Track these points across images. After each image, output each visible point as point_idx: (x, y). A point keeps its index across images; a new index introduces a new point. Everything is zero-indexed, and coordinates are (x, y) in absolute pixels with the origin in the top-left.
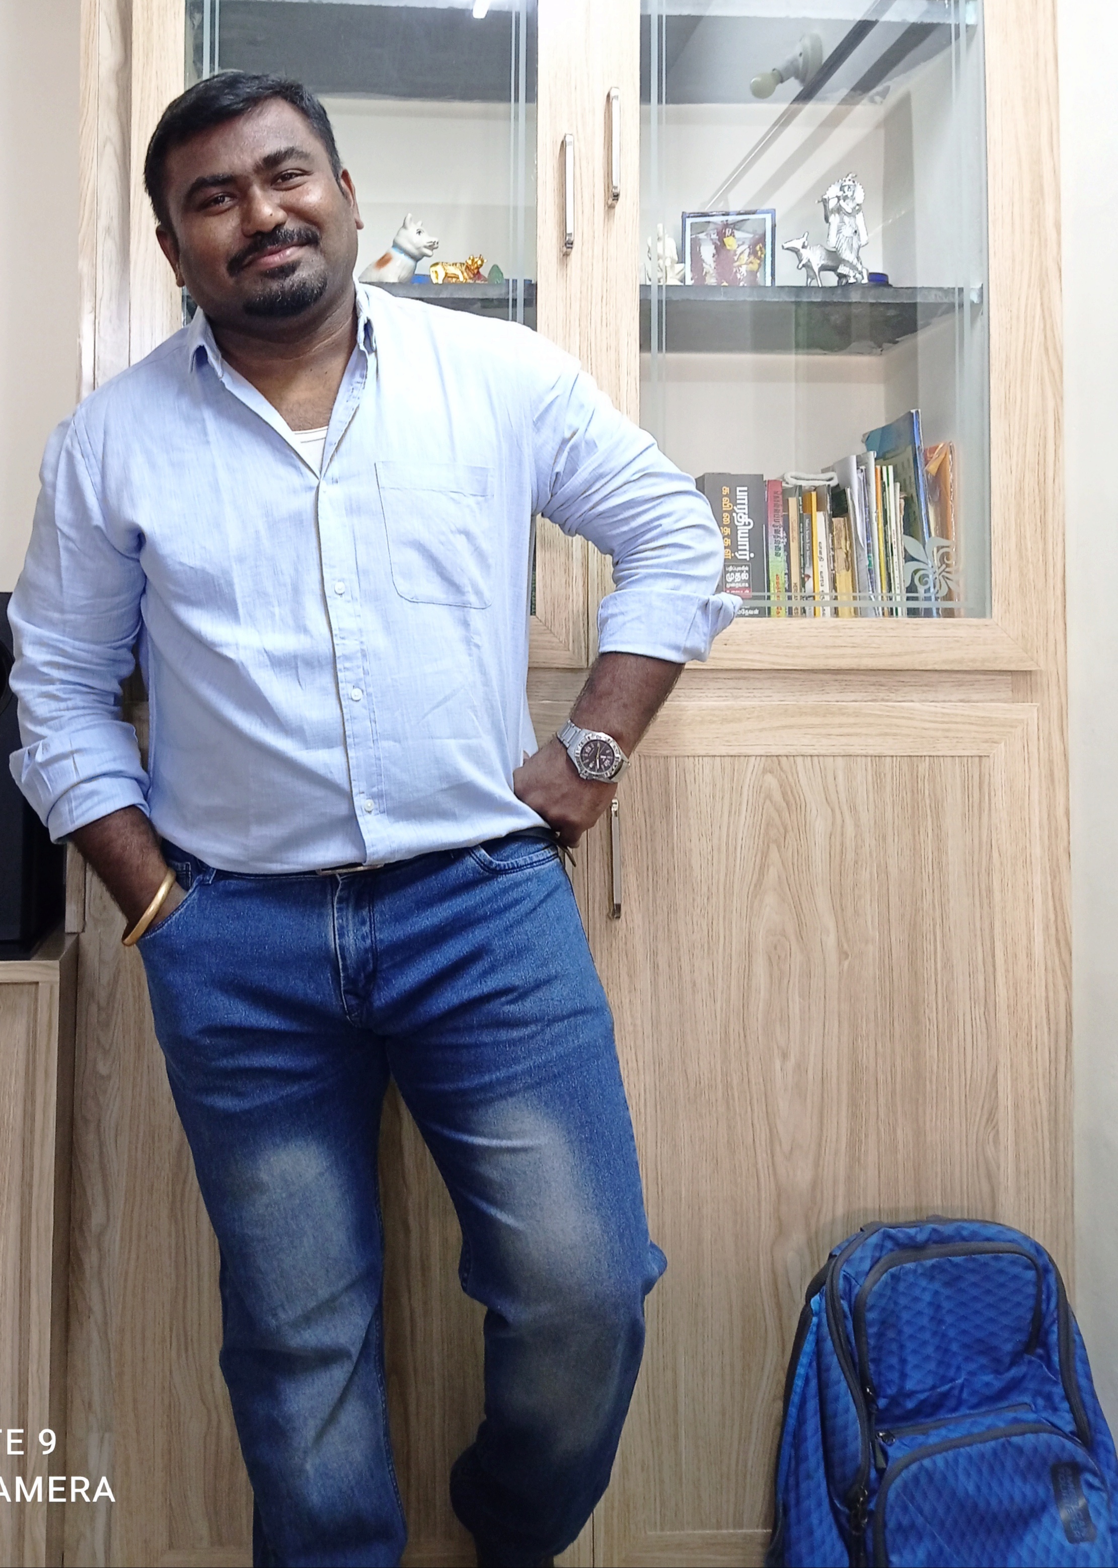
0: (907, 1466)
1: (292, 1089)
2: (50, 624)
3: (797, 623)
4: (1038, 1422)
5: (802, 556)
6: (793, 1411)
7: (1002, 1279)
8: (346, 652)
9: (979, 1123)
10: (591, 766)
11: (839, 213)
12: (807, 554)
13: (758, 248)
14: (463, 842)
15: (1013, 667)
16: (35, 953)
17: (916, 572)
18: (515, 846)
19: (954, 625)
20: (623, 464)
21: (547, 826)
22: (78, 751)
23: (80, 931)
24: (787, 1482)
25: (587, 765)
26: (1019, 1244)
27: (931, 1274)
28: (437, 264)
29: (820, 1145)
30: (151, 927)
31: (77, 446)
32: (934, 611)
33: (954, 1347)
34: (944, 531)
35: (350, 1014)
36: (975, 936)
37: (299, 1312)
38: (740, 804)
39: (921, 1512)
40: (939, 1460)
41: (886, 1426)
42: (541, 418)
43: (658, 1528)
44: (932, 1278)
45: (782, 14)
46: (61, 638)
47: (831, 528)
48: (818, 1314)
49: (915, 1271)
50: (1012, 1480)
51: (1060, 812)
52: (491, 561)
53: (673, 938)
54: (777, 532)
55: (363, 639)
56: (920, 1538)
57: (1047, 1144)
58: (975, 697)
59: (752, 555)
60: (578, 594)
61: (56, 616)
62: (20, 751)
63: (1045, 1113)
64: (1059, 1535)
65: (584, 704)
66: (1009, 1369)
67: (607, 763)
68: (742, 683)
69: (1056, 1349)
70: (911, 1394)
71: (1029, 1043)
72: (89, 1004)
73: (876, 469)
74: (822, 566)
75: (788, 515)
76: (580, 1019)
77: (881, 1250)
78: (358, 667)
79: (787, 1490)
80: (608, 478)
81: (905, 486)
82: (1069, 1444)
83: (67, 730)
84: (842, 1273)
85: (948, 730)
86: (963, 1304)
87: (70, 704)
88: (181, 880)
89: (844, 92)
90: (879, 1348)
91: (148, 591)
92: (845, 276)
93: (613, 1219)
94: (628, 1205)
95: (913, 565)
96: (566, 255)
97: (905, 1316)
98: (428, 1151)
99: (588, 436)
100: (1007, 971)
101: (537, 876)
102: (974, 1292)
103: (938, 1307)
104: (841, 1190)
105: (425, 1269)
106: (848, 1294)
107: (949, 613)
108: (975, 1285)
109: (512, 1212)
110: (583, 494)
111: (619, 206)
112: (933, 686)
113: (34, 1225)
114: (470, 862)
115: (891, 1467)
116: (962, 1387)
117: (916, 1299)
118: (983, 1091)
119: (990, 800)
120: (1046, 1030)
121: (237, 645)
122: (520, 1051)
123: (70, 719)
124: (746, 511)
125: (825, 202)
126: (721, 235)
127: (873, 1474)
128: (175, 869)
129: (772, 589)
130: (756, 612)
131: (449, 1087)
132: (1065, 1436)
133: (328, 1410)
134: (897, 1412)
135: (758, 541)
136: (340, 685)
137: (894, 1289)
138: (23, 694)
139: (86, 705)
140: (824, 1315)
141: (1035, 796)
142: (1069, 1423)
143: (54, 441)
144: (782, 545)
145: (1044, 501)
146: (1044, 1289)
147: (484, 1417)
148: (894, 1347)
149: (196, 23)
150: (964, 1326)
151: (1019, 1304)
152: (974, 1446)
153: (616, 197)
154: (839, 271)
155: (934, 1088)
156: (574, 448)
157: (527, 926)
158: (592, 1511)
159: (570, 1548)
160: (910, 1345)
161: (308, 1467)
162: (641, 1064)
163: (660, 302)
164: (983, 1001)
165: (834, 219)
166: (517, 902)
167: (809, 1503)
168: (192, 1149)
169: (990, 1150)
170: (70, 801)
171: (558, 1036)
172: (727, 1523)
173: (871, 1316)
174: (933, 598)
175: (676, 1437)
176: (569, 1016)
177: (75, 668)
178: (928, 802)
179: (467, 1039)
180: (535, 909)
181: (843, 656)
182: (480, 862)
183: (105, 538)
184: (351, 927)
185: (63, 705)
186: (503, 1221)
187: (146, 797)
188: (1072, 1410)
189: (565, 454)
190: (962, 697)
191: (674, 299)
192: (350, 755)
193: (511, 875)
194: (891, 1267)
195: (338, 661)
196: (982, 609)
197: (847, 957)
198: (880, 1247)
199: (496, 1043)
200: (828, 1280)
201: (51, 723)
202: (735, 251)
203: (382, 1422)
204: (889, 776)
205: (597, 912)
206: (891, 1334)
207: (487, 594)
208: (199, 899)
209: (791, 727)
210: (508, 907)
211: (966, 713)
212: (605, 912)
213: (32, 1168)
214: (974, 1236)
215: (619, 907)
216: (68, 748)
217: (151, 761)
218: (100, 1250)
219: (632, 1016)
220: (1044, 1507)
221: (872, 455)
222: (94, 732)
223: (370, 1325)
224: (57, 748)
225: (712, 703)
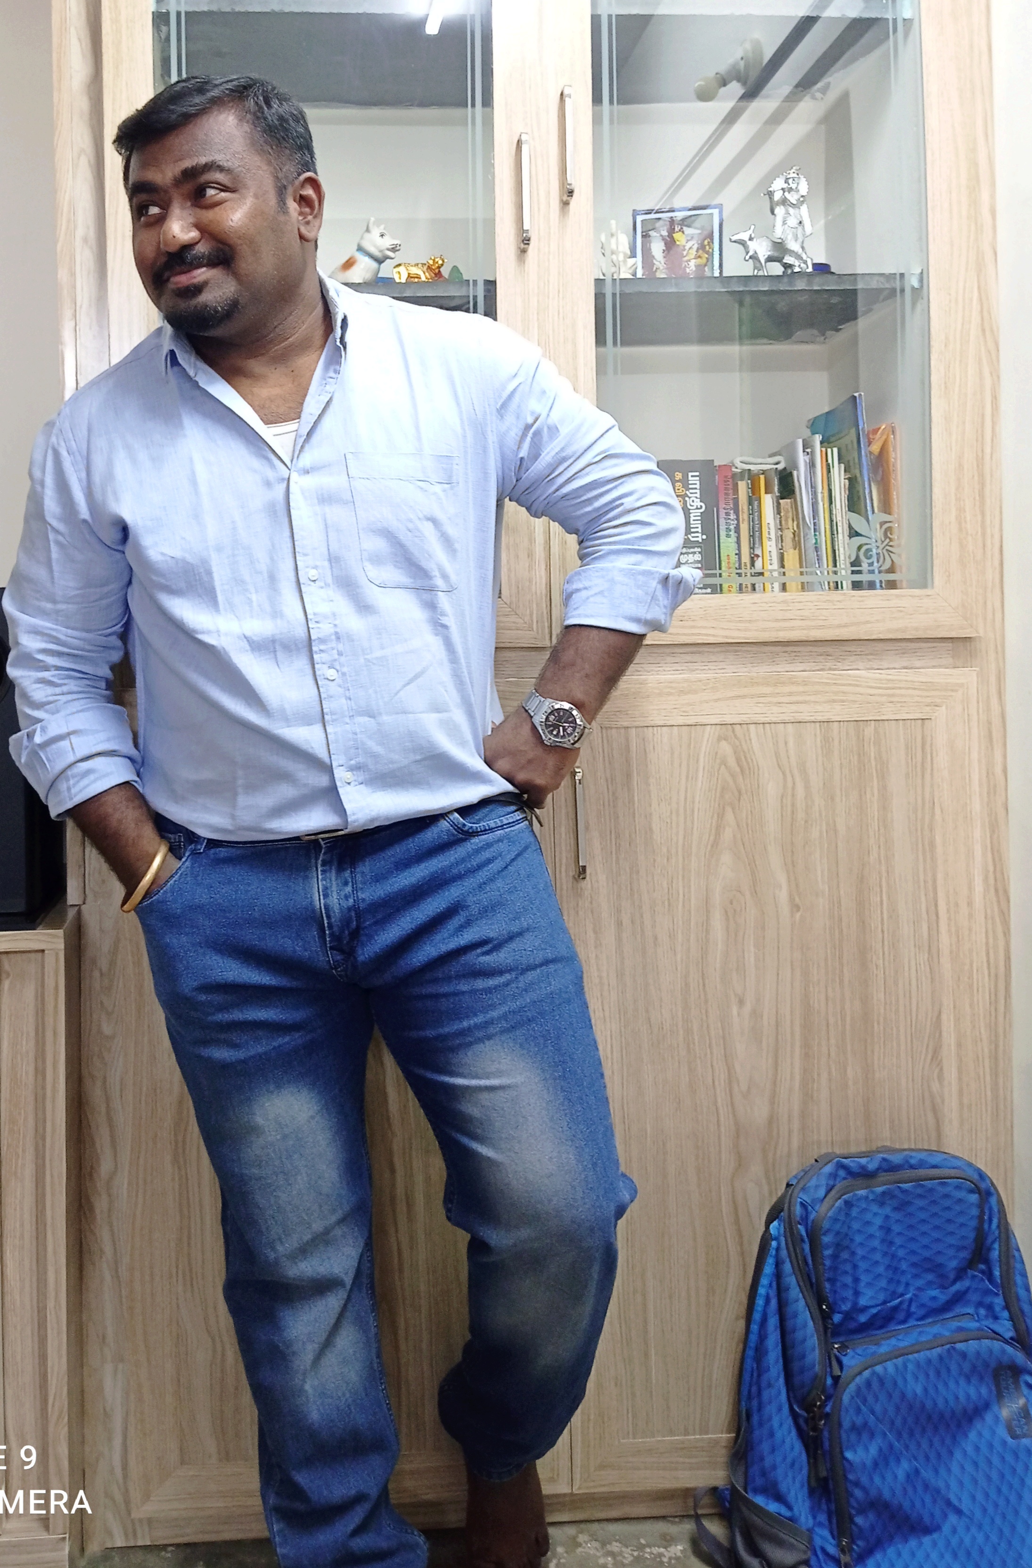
0: (860, 1373)
1: (283, 1040)
2: (43, 613)
3: (748, 598)
4: (979, 1329)
5: (752, 536)
6: (755, 1327)
7: (947, 1203)
8: (320, 636)
9: (925, 1059)
10: (555, 733)
11: (784, 205)
12: (756, 535)
13: (706, 242)
14: (437, 810)
15: (953, 634)
16: (40, 924)
17: (859, 548)
18: (485, 810)
19: (897, 596)
20: (585, 447)
21: (517, 791)
22: (74, 732)
23: (81, 903)
24: (750, 1392)
25: (551, 732)
26: (964, 1170)
27: (882, 1200)
28: (400, 265)
29: (775, 1083)
30: (148, 894)
31: (63, 444)
32: (878, 585)
33: (904, 1266)
34: (886, 507)
35: (336, 969)
36: (919, 887)
37: (296, 1245)
38: (697, 770)
39: (873, 1412)
40: (890, 1365)
41: (841, 1339)
42: (504, 406)
43: (631, 1436)
44: (882, 1204)
45: (727, 12)
46: (55, 627)
47: (778, 510)
48: (776, 1239)
49: (867, 1198)
50: (957, 1383)
51: (998, 769)
52: (457, 546)
53: (636, 896)
54: (727, 514)
55: (336, 622)
56: (872, 1435)
57: (988, 1078)
58: (918, 664)
59: (704, 537)
60: (541, 578)
61: (49, 606)
62: (19, 734)
63: (986, 1050)
64: (1002, 1432)
65: (549, 674)
66: (954, 1282)
67: (569, 730)
68: (696, 657)
69: (998, 1264)
70: (865, 1309)
71: (971, 986)
72: (92, 971)
73: (821, 451)
74: (770, 546)
75: (738, 498)
76: (552, 967)
77: (835, 1179)
78: (333, 649)
79: (750, 1398)
80: (571, 461)
81: (849, 467)
82: (1009, 1349)
83: (62, 713)
84: (799, 1200)
85: (893, 695)
86: (911, 1227)
87: (65, 689)
88: (175, 851)
89: (787, 90)
90: (834, 1268)
91: (134, 581)
92: (790, 266)
93: (587, 1150)
94: (600, 1136)
95: (858, 541)
96: (524, 251)
97: (858, 1239)
98: (411, 1093)
99: (550, 421)
100: (949, 919)
101: (507, 837)
102: (923, 1215)
103: (889, 1230)
104: (796, 1125)
105: (410, 1205)
106: (804, 1219)
107: (892, 585)
108: (921, 1209)
109: (494, 1147)
110: (547, 477)
111: (574, 202)
112: (876, 655)
113: (48, 1173)
114: (444, 824)
115: (845, 1375)
116: (911, 1300)
117: (868, 1223)
118: (928, 1031)
119: (932, 759)
120: (986, 972)
121: (218, 631)
122: (496, 998)
123: (65, 703)
124: (698, 495)
125: (770, 194)
126: (671, 231)
127: (829, 1381)
128: (167, 839)
129: (723, 568)
130: (709, 590)
131: (430, 1033)
132: (1006, 1342)
133: (324, 1336)
134: (852, 1325)
135: (709, 522)
136: (317, 666)
137: (847, 1215)
138: (20, 681)
139: (80, 689)
140: (783, 1239)
141: (975, 755)
142: (1009, 1330)
143: (41, 440)
144: (732, 527)
145: (982, 476)
146: (987, 1211)
147: (469, 1337)
148: (848, 1267)
149: (163, 37)
150: (913, 1246)
151: (962, 1225)
152: (922, 1353)
153: (571, 193)
154: (785, 261)
155: (882, 1028)
156: (538, 433)
157: (499, 883)
158: (569, 1420)
159: (549, 1454)
160: (863, 1265)
161: (307, 1387)
162: (607, 1014)
163: (614, 295)
164: (927, 948)
165: (780, 211)
166: (489, 861)
167: (770, 1409)
168: (192, 1098)
169: (935, 1086)
170: (68, 780)
171: (532, 983)
172: (694, 1430)
173: (826, 1239)
174: (876, 571)
175: (646, 1355)
176: (541, 965)
177: (68, 654)
178: (873, 763)
179: (445, 989)
180: (506, 867)
181: (792, 629)
182: (454, 825)
183: (93, 532)
184: (334, 888)
185: (58, 690)
186: (484, 1153)
187: (138, 775)
188: (1011, 1319)
189: (528, 439)
190: (905, 664)
191: (627, 291)
192: (328, 730)
193: (483, 837)
194: (845, 1194)
195: (313, 644)
196: (923, 581)
197: (798, 910)
198: (834, 1176)
199: (473, 992)
200: (786, 1206)
201: (47, 707)
202: (684, 246)
203: (374, 1345)
204: (836, 742)
205: (564, 874)
206: (845, 1255)
207: (453, 577)
208: (192, 867)
209: (744, 697)
210: (480, 867)
211: (909, 678)
212: (571, 874)
213: (45, 1121)
214: (922, 1164)
215: (584, 868)
216: (64, 730)
217: (141, 741)
218: (110, 1196)
219: (598, 970)
220: (987, 1406)
221: (818, 438)
222: (88, 715)
223: (361, 1256)
224: (54, 729)
225: (668, 677)
